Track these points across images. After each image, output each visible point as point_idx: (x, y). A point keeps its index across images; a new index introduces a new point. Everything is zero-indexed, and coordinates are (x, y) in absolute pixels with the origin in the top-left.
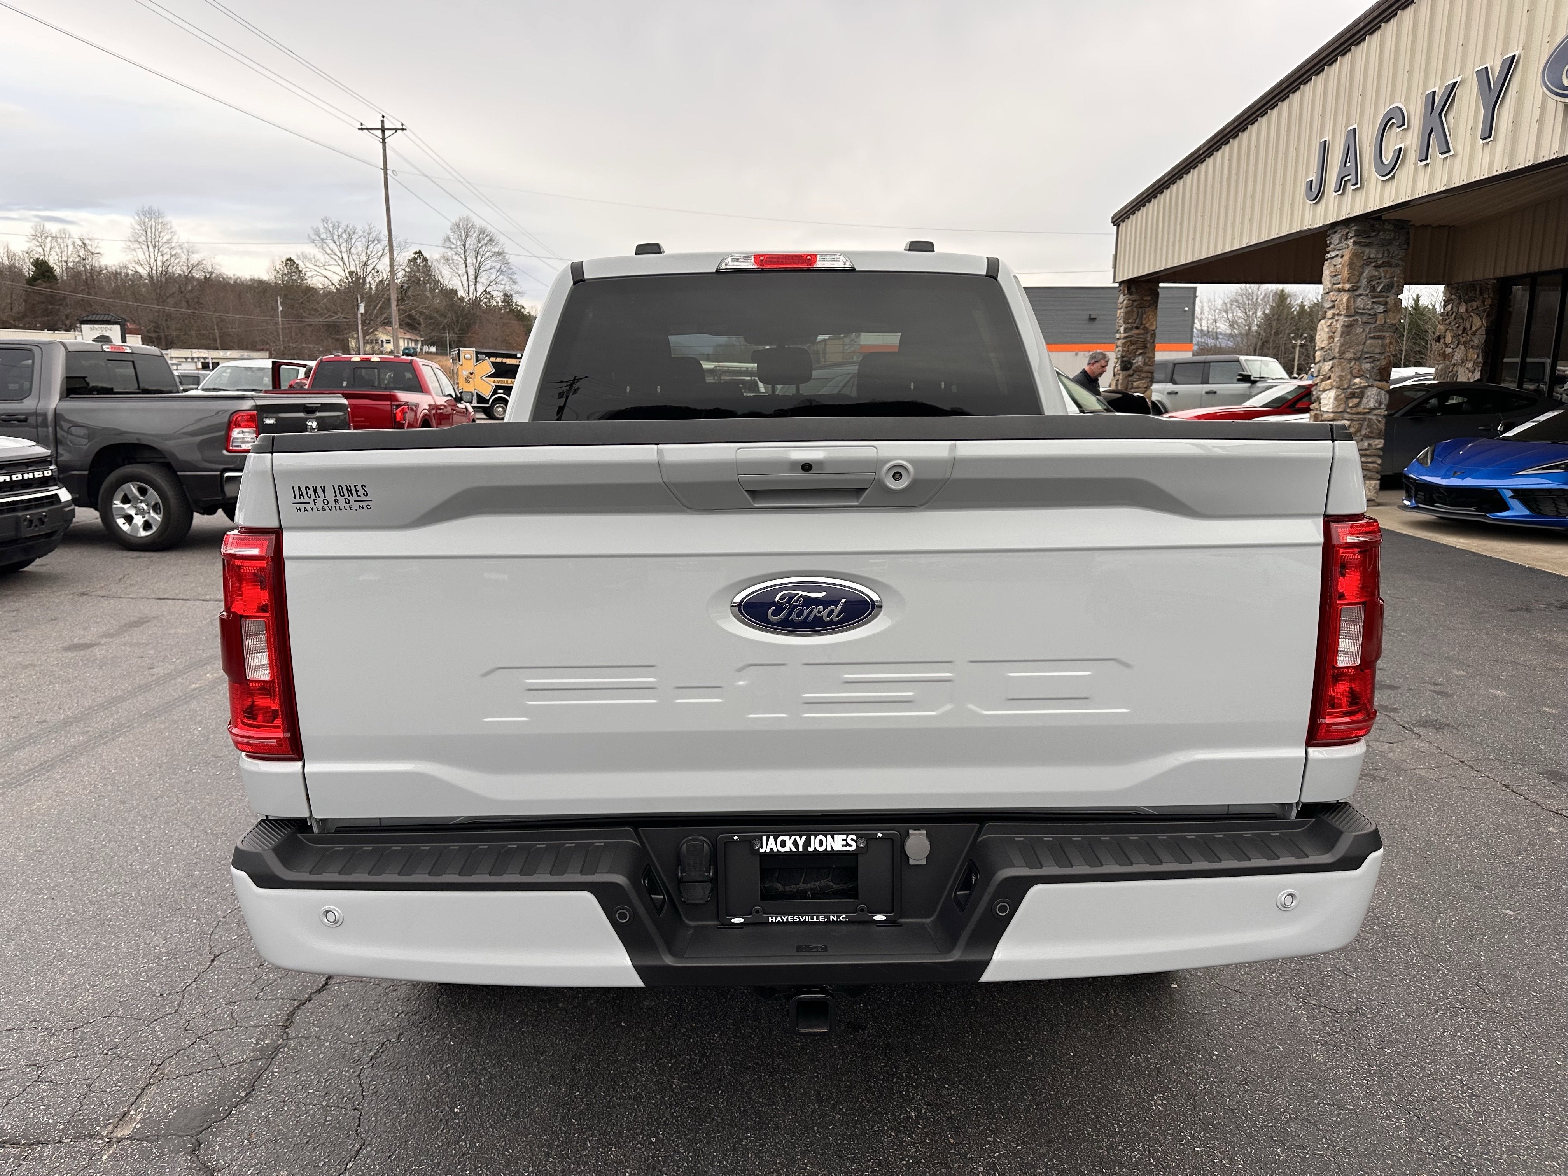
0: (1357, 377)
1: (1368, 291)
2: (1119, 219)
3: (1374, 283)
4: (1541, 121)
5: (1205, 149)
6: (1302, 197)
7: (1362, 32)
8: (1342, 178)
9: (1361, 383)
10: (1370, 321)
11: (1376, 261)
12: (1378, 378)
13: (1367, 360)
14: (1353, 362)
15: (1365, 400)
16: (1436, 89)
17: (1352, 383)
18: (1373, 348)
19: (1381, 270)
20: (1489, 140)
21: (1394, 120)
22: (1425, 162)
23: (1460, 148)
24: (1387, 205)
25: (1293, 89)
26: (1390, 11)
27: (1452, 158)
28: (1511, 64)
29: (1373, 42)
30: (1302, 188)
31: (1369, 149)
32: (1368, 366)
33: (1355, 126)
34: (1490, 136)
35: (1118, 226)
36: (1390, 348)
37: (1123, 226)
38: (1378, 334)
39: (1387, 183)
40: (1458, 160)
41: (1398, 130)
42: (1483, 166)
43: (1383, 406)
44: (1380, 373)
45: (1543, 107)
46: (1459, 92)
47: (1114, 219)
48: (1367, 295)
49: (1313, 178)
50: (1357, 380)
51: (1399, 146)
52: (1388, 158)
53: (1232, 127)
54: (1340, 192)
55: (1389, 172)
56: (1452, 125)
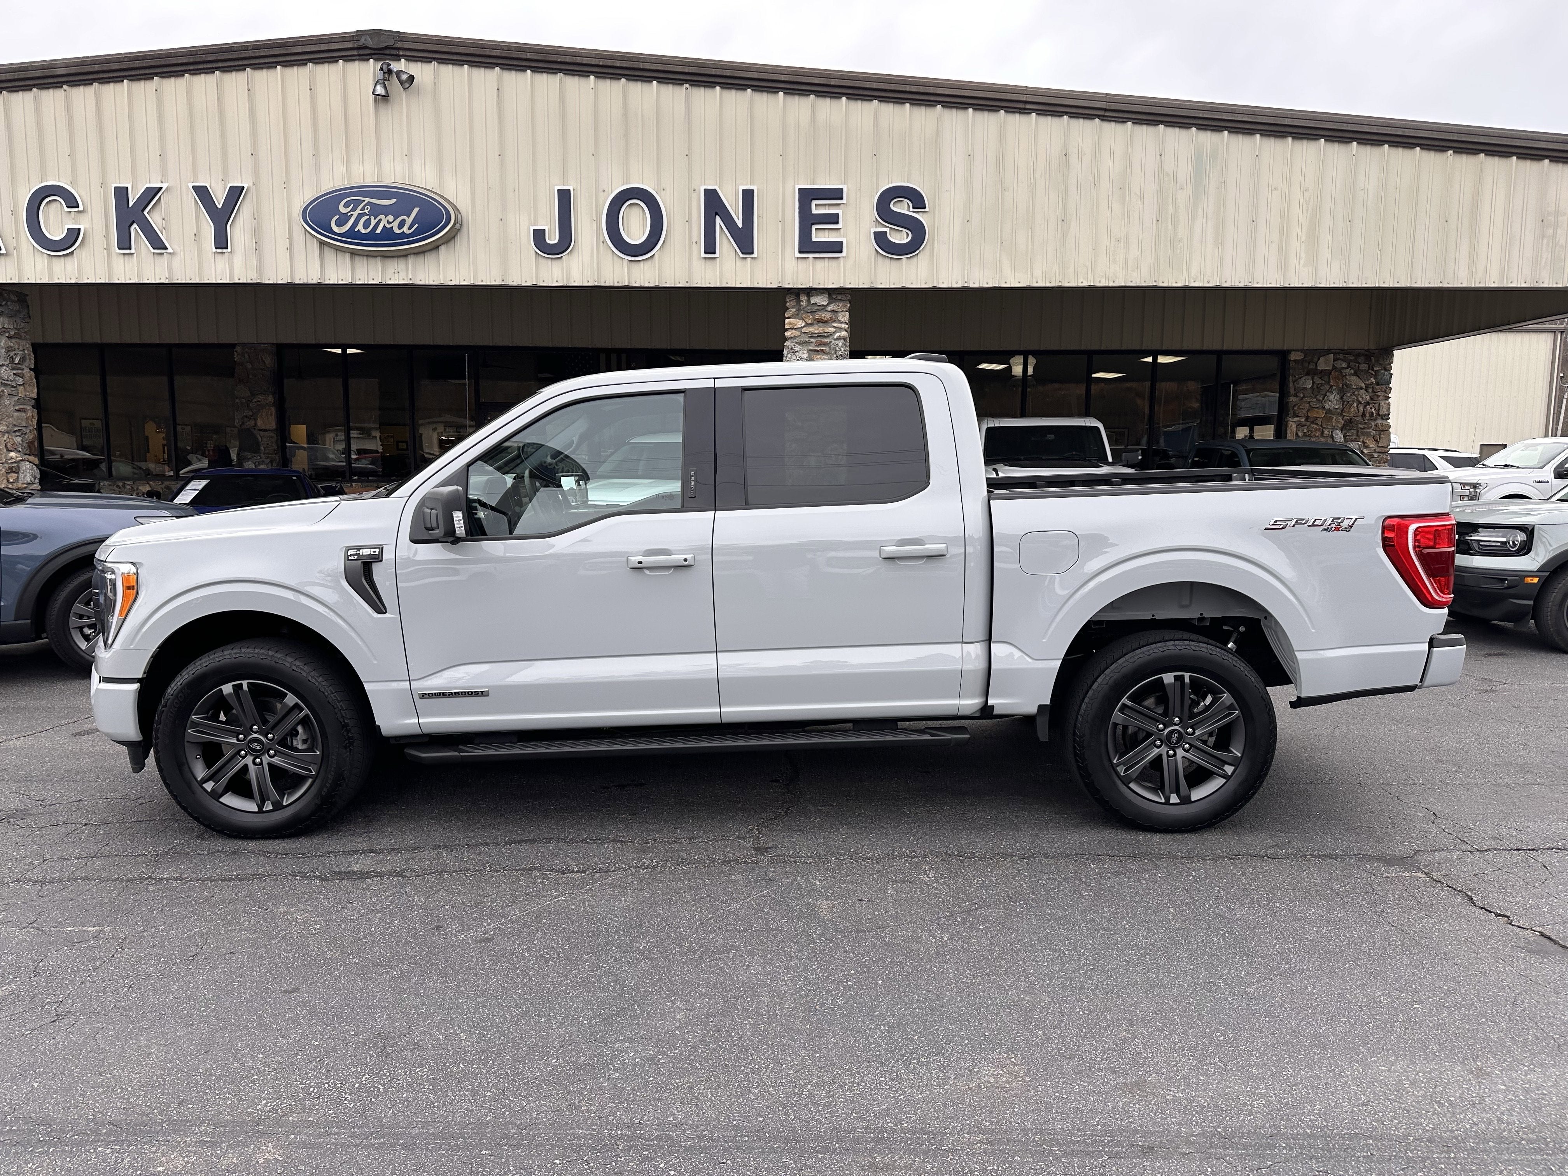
0: (12, 451)
1: (8, 362)
3: (12, 354)
4: (290, 249)
9: (17, 457)
10: (14, 393)
11: (8, 332)
12: (28, 452)
13: (17, 434)
14: (6, 435)
15: (21, 475)
16: (130, 186)
17: (9, 458)
18: (20, 421)
19: (13, 341)
20: (224, 250)
21: (55, 198)
22: (124, 251)
23: (179, 249)
27: (168, 255)
28: (239, 191)
31: (10, 218)
32: (19, 439)
36: (32, 421)
38: (22, 407)
40: (178, 259)
41: (65, 208)
42: (219, 272)
43: (37, 481)
44: (29, 446)
45: (290, 238)
46: (165, 197)
48: (7, 366)
50: (12, 454)
51: (74, 227)
52: (55, 235)
55: (62, 249)
56: (161, 223)
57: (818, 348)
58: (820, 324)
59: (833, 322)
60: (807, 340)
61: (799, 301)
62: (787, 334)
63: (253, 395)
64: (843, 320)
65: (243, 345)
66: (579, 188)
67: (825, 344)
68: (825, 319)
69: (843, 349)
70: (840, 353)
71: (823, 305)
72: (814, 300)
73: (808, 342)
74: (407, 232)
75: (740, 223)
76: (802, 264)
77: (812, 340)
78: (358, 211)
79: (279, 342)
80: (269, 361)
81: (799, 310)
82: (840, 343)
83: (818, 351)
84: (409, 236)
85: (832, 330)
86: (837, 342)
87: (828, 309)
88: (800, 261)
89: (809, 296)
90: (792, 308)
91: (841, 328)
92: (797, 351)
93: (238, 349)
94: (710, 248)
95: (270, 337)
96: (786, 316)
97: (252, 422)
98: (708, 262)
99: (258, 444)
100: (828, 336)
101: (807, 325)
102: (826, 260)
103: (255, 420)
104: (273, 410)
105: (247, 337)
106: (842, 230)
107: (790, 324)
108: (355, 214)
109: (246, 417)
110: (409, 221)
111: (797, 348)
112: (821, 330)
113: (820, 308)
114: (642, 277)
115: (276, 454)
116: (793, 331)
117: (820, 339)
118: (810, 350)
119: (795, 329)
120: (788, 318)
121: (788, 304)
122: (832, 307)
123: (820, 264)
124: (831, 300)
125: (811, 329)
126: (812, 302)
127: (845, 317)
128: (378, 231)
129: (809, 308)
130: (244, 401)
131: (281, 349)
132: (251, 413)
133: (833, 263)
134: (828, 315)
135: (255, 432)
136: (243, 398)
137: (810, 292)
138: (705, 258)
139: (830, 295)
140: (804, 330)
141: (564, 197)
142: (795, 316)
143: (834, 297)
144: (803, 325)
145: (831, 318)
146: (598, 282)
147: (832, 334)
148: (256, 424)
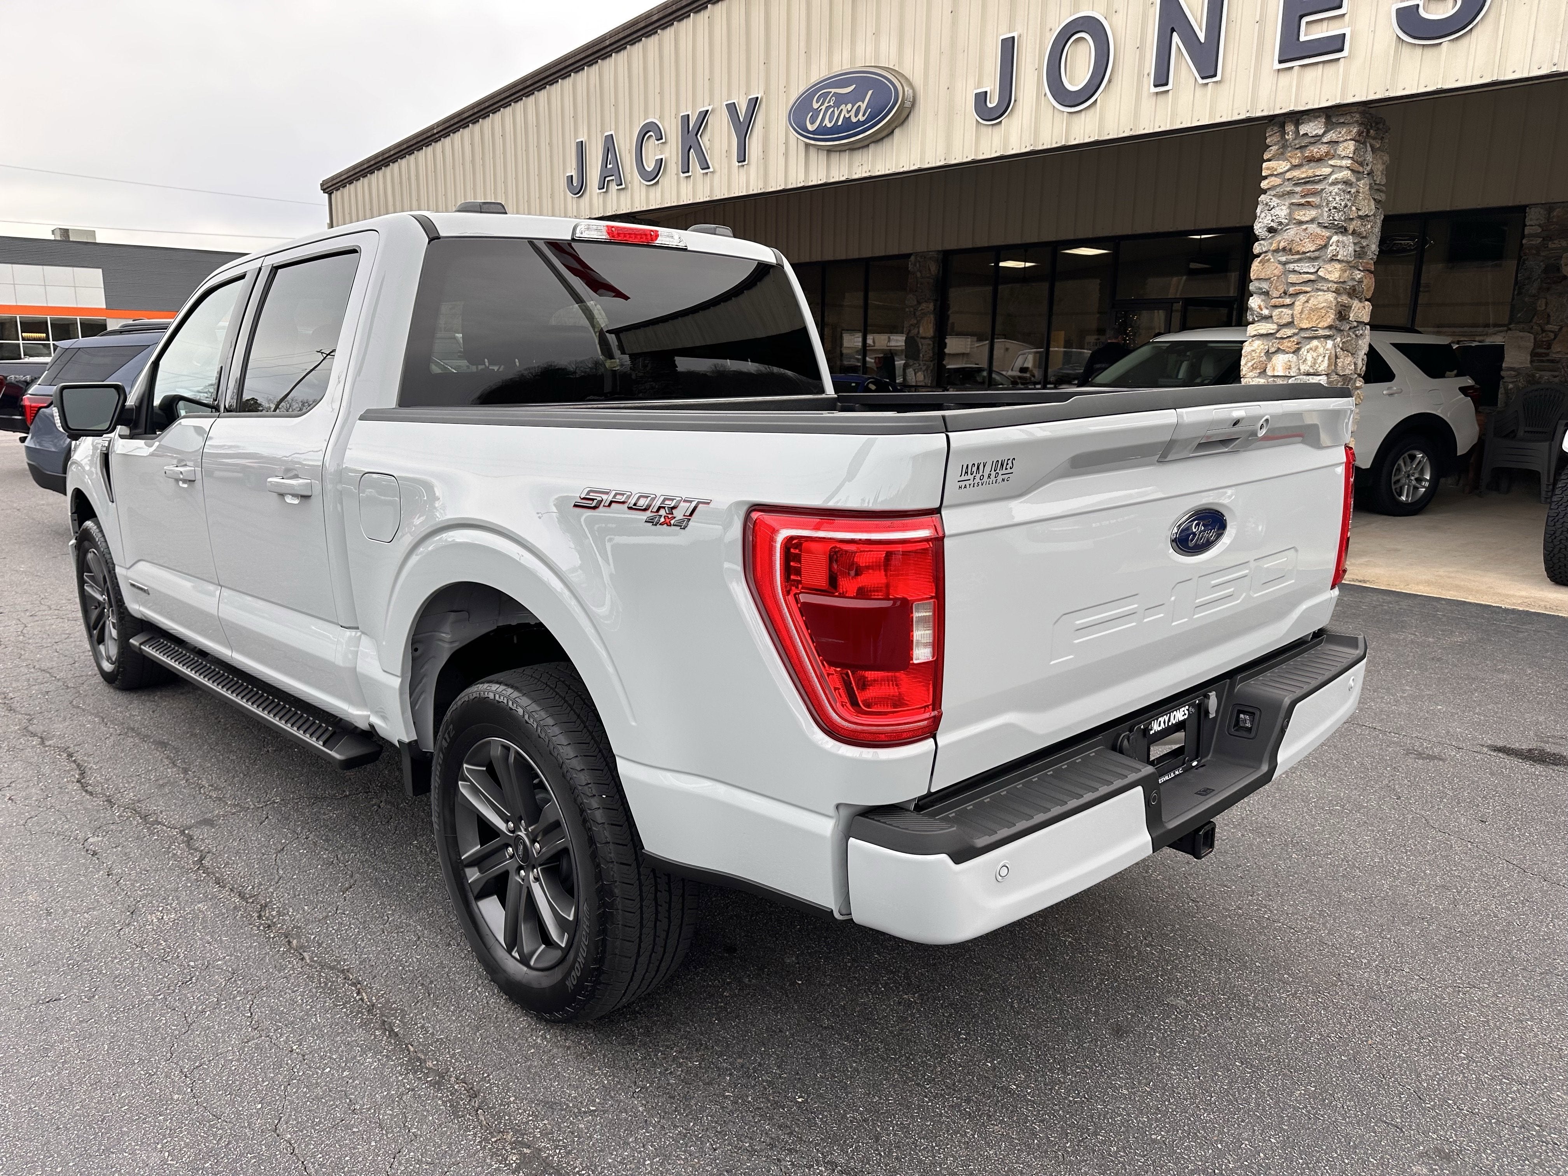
2: (331, 187)
4: (786, 154)
5: (440, 129)
6: (562, 189)
7: (609, 49)
8: (605, 178)
16: (689, 113)
20: (744, 163)
21: (651, 133)
22: (687, 175)
23: (717, 166)
24: (653, 207)
25: (538, 87)
26: (635, 36)
27: (711, 174)
28: (754, 103)
29: (619, 60)
30: (563, 183)
31: (628, 156)
33: (612, 132)
34: (744, 161)
35: (330, 194)
37: (337, 195)
39: (651, 188)
40: (717, 177)
41: (657, 142)
42: (741, 185)
45: (786, 143)
46: (710, 118)
47: (325, 187)
49: (573, 173)
51: (660, 157)
52: (650, 166)
53: (471, 112)
54: (604, 190)
55: (653, 177)
56: (708, 146)
57: (1303, 201)
58: (1312, 164)
59: (1330, 159)
60: (1288, 189)
61: (1283, 133)
62: (1264, 184)
63: (919, 303)
64: (1343, 154)
65: (917, 254)
66: (1025, 35)
67: (1314, 193)
68: (1318, 155)
69: (1338, 198)
70: (1334, 204)
71: (1316, 136)
72: (1303, 129)
73: (1291, 193)
74: (862, 119)
75: (1202, 37)
76: (1285, 78)
77: (1298, 189)
78: (826, 105)
79: (944, 249)
80: (934, 268)
81: (1284, 147)
82: (1335, 189)
83: (1302, 205)
84: (864, 122)
85: (1327, 171)
86: (1331, 188)
87: (1325, 140)
88: (1281, 74)
89: (1297, 125)
90: (1275, 145)
91: (1341, 167)
92: (1274, 207)
93: (912, 258)
94: (1162, 79)
95: (938, 245)
96: (1265, 157)
97: (916, 331)
98: (1161, 98)
99: (918, 351)
100: (1320, 181)
101: (1294, 167)
102: (1320, 66)
103: (919, 327)
104: (932, 316)
105: (921, 247)
106: (1347, 17)
107: (1268, 169)
108: (823, 107)
109: (912, 325)
110: (863, 106)
111: (1275, 202)
112: (1310, 173)
113: (1312, 140)
114: (1082, 131)
115: (931, 361)
116: (1273, 178)
117: (1309, 187)
118: (1292, 204)
119: (1276, 175)
120: (1269, 160)
121: (1268, 140)
122: (1331, 136)
123: (1312, 74)
124: (1330, 125)
125: (1296, 173)
126: (1301, 133)
127: (1348, 148)
128: (840, 123)
129: (1297, 142)
130: (912, 309)
131: (947, 256)
132: (915, 322)
133: (1330, 69)
134: (1324, 149)
135: (918, 340)
136: (911, 306)
137: (1297, 117)
138: (1157, 93)
139: (1328, 118)
140: (1288, 175)
141: (1009, 46)
142: (1280, 156)
143: (1334, 120)
144: (1287, 168)
145: (1327, 153)
146: (1035, 147)
147: (1326, 178)
148: (919, 332)
